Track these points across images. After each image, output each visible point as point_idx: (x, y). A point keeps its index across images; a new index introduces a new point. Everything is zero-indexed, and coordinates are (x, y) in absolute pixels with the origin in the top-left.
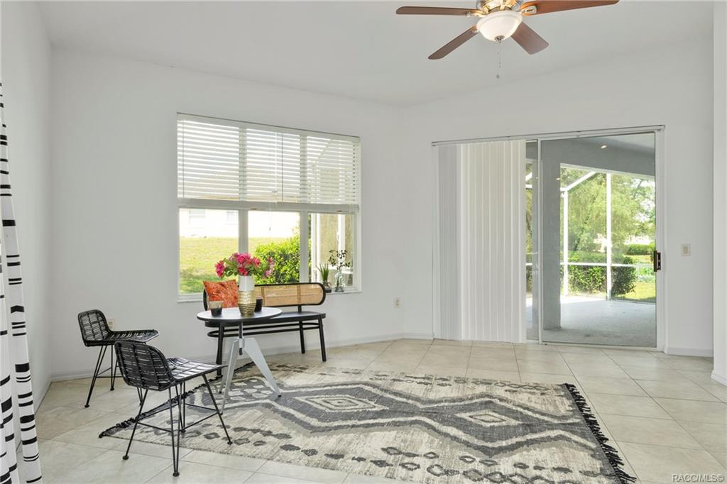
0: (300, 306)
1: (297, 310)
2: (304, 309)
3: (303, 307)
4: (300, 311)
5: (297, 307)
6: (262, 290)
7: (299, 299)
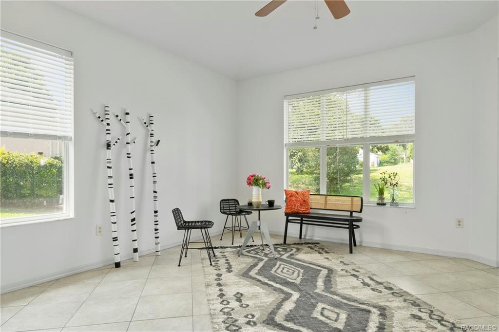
0: (351, 212)
1: (349, 215)
2: (354, 214)
3: (353, 213)
4: (351, 215)
5: (349, 213)
6: (326, 198)
7: (352, 208)
